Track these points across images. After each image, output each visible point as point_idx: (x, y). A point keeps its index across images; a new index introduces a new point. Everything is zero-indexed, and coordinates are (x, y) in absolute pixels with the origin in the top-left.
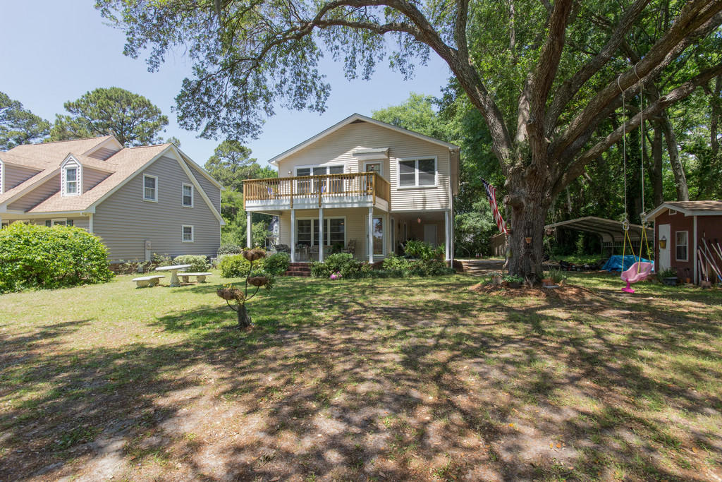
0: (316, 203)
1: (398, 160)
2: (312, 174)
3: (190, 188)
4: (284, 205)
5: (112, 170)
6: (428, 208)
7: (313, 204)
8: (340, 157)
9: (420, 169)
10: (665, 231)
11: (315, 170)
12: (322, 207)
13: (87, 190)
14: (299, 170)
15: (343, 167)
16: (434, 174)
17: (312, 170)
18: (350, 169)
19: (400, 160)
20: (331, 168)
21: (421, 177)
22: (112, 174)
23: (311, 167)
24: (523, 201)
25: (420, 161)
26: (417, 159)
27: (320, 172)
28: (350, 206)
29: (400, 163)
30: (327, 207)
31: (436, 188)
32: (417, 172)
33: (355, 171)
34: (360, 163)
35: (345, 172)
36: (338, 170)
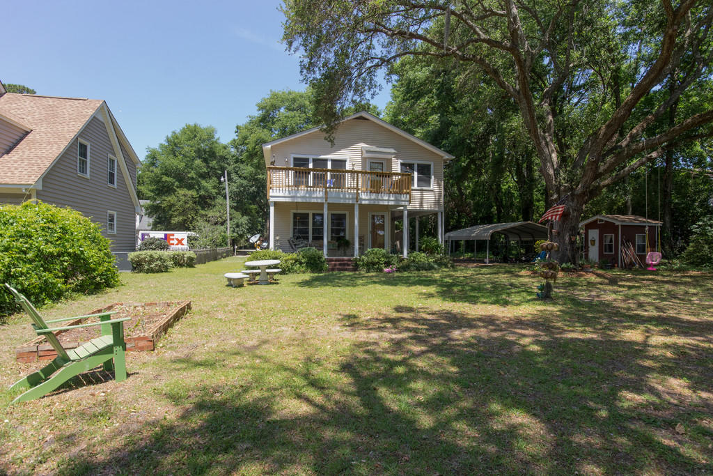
0: (352, 198)
1: (400, 161)
2: (311, 166)
3: (113, 161)
5: (28, 126)
6: (425, 208)
8: (343, 151)
9: (419, 172)
10: (594, 234)
11: (314, 160)
12: (359, 202)
13: (3, 154)
14: (295, 159)
15: (345, 161)
16: (430, 178)
17: (311, 160)
18: (353, 165)
19: (402, 161)
20: (333, 161)
21: (419, 180)
22: (27, 133)
23: (311, 157)
25: (418, 165)
26: (416, 163)
27: (320, 163)
28: (386, 203)
29: (402, 164)
30: (364, 202)
31: (432, 191)
32: (416, 174)
33: (358, 168)
34: (364, 159)
35: (348, 167)
36: (339, 164)
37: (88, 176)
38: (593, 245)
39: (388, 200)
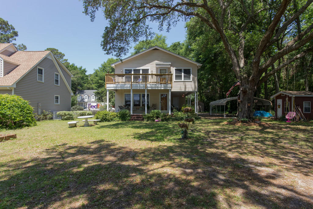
1: (174, 68)
2: (133, 73)
3: (58, 75)
4: (127, 87)
5: (18, 63)
6: (187, 90)
7: (142, 87)
8: (147, 65)
9: (184, 73)
10: (280, 102)
11: (134, 70)
12: (147, 89)
13: (6, 74)
14: (126, 70)
15: (148, 70)
16: (190, 75)
17: (133, 70)
18: (152, 71)
19: (176, 68)
20: (143, 70)
21: (184, 77)
22: (18, 66)
23: (133, 69)
24: (247, 90)
25: (184, 70)
26: (183, 68)
27: (136, 71)
29: (176, 70)
30: (149, 88)
31: (191, 82)
32: (183, 74)
33: (155, 73)
34: (157, 68)
35: (150, 72)
36: (146, 71)
37: (43, 81)
38: (279, 108)
39: (161, 87)
